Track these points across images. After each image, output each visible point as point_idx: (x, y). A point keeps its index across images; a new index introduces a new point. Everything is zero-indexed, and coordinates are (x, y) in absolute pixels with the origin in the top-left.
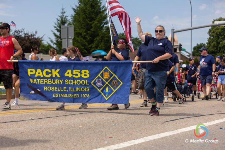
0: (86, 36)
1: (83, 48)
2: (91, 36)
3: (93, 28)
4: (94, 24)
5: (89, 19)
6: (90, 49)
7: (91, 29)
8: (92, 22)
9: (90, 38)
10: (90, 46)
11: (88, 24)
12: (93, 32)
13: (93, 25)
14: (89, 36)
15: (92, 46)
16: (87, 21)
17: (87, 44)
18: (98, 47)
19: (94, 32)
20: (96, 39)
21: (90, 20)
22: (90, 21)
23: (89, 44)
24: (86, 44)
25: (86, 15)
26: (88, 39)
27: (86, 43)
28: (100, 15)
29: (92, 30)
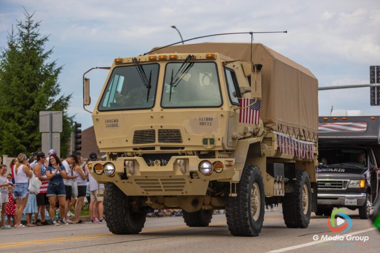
0: (23, 120)
3: (36, 105)
5: (27, 88)
6: (30, 142)
7: (32, 107)
8: (33, 94)
9: (29, 123)
11: (25, 97)
13: (36, 100)
14: (28, 119)
15: (34, 137)
16: (25, 91)
21: (29, 90)
22: (31, 91)
23: (29, 133)
24: (23, 134)
26: (28, 124)
27: (23, 132)
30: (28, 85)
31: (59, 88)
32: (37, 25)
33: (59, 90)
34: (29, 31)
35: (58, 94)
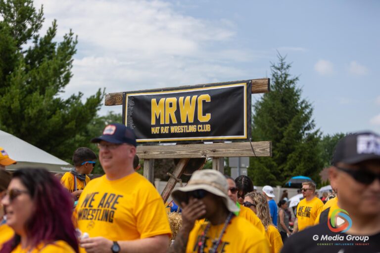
1: (268, 170)
2: (282, 151)
3: (285, 138)
4: (287, 131)
5: (278, 123)
6: (280, 172)
8: (283, 128)
9: (280, 155)
10: (280, 167)
11: (277, 131)
12: (285, 146)
13: (285, 134)
14: (278, 151)
15: (284, 167)
16: (275, 126)
17: (274, 163)
18: (295, 170)
19: (287, 144)
20: (290, 155)
21: (280, 124)
22: (280, 127)
23: (279, 165)
24: (273, 165)
25: (273, 116)
26: (278, 156)
28: (297, 116)
29: (283, 141)
30: (279, 121)
31: (314, 123)
32: (288, 66)
33: (314, 126)
34: (281, 72)
35: (313, 128)
